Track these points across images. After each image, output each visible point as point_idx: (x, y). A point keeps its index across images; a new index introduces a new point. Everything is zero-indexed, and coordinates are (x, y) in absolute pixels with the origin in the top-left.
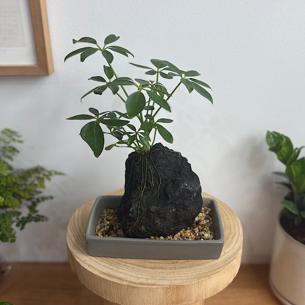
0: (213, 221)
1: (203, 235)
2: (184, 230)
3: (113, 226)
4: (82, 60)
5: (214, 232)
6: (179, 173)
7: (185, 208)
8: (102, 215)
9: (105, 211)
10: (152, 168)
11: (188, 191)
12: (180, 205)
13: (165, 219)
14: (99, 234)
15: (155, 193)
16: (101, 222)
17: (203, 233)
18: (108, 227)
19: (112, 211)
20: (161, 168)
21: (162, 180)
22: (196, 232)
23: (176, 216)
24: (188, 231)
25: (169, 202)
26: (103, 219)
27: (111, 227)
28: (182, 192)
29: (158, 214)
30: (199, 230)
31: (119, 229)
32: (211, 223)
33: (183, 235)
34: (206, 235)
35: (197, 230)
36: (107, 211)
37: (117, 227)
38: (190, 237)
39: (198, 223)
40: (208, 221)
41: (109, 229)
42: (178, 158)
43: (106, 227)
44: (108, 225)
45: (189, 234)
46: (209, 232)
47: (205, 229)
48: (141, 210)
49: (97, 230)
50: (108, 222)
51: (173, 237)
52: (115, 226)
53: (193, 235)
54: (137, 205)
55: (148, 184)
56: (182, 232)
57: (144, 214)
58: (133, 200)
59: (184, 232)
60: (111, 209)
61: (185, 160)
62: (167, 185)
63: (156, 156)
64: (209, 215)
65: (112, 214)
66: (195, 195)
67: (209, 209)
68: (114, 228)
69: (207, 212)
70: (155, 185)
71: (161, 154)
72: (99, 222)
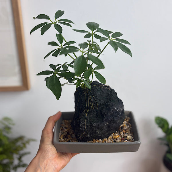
0: (132, 126)
1: (126, 137)
2: (114, 133)
3: (69, 132)
4: (42, 34)
5: (133, 134)
6: (110, 100)
7: (114, 122)
8: (62, 125)
9: (63, 122)
10: (92, 98)
11: (116, 112)
12: (112, 120)
13: (102, 130)
14: (62, 138)
15: (95, 113)
16: (61, 129)
17: (126, 135)
18: (66, 133)
19: (68, 121)
20: (97, 97)
21: (99, 105)
22: (122, 135)
23: (109, 127)
24: (117, 134)
25: (104, 119)
26: (63, 128)
27: (68, 133)
28: (112, 113)
29: (98, 127)
30: (123, 133)
31: (73, 134)
32: (131, 128)
33: (114, 137)
34: (129, 137)
35: (122, 133)
36: (64, 121)
37: (72, 132)
38: (118, 139)
39: (122, 128)
40: (129, 126)
41: (67, 134)
42: (108, 89)
43: (65, 133)
44: (66, 132)
45: (117, 137)
46: (130, 134)
47: (127, 132)
48: (87, 126)
49: (60, 136)
50: (66, 130)
51: (107, 138)
52: (71, 132)
53: (120, 137)
54: (84, 122)
55: (90, 108)
56: (113, 135)
57: (89, 128)
58: (81, 119)
59: (114, 135)
60: (67, 120)
61: (113, 90)
62: (102, 108)
63: (94, 90)
64: (129, 122)
65: (68, 123)
66: (121, 113)
67: (129, 118)
68: (70, 133)
69: (128, 120)
70: (94, 109)
71: (97, 88)
72: (60, 130)
